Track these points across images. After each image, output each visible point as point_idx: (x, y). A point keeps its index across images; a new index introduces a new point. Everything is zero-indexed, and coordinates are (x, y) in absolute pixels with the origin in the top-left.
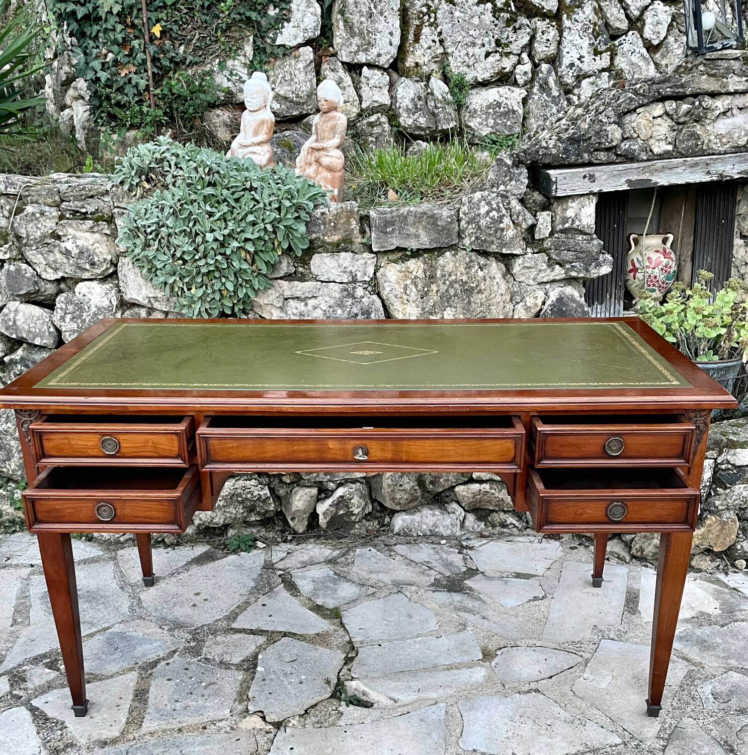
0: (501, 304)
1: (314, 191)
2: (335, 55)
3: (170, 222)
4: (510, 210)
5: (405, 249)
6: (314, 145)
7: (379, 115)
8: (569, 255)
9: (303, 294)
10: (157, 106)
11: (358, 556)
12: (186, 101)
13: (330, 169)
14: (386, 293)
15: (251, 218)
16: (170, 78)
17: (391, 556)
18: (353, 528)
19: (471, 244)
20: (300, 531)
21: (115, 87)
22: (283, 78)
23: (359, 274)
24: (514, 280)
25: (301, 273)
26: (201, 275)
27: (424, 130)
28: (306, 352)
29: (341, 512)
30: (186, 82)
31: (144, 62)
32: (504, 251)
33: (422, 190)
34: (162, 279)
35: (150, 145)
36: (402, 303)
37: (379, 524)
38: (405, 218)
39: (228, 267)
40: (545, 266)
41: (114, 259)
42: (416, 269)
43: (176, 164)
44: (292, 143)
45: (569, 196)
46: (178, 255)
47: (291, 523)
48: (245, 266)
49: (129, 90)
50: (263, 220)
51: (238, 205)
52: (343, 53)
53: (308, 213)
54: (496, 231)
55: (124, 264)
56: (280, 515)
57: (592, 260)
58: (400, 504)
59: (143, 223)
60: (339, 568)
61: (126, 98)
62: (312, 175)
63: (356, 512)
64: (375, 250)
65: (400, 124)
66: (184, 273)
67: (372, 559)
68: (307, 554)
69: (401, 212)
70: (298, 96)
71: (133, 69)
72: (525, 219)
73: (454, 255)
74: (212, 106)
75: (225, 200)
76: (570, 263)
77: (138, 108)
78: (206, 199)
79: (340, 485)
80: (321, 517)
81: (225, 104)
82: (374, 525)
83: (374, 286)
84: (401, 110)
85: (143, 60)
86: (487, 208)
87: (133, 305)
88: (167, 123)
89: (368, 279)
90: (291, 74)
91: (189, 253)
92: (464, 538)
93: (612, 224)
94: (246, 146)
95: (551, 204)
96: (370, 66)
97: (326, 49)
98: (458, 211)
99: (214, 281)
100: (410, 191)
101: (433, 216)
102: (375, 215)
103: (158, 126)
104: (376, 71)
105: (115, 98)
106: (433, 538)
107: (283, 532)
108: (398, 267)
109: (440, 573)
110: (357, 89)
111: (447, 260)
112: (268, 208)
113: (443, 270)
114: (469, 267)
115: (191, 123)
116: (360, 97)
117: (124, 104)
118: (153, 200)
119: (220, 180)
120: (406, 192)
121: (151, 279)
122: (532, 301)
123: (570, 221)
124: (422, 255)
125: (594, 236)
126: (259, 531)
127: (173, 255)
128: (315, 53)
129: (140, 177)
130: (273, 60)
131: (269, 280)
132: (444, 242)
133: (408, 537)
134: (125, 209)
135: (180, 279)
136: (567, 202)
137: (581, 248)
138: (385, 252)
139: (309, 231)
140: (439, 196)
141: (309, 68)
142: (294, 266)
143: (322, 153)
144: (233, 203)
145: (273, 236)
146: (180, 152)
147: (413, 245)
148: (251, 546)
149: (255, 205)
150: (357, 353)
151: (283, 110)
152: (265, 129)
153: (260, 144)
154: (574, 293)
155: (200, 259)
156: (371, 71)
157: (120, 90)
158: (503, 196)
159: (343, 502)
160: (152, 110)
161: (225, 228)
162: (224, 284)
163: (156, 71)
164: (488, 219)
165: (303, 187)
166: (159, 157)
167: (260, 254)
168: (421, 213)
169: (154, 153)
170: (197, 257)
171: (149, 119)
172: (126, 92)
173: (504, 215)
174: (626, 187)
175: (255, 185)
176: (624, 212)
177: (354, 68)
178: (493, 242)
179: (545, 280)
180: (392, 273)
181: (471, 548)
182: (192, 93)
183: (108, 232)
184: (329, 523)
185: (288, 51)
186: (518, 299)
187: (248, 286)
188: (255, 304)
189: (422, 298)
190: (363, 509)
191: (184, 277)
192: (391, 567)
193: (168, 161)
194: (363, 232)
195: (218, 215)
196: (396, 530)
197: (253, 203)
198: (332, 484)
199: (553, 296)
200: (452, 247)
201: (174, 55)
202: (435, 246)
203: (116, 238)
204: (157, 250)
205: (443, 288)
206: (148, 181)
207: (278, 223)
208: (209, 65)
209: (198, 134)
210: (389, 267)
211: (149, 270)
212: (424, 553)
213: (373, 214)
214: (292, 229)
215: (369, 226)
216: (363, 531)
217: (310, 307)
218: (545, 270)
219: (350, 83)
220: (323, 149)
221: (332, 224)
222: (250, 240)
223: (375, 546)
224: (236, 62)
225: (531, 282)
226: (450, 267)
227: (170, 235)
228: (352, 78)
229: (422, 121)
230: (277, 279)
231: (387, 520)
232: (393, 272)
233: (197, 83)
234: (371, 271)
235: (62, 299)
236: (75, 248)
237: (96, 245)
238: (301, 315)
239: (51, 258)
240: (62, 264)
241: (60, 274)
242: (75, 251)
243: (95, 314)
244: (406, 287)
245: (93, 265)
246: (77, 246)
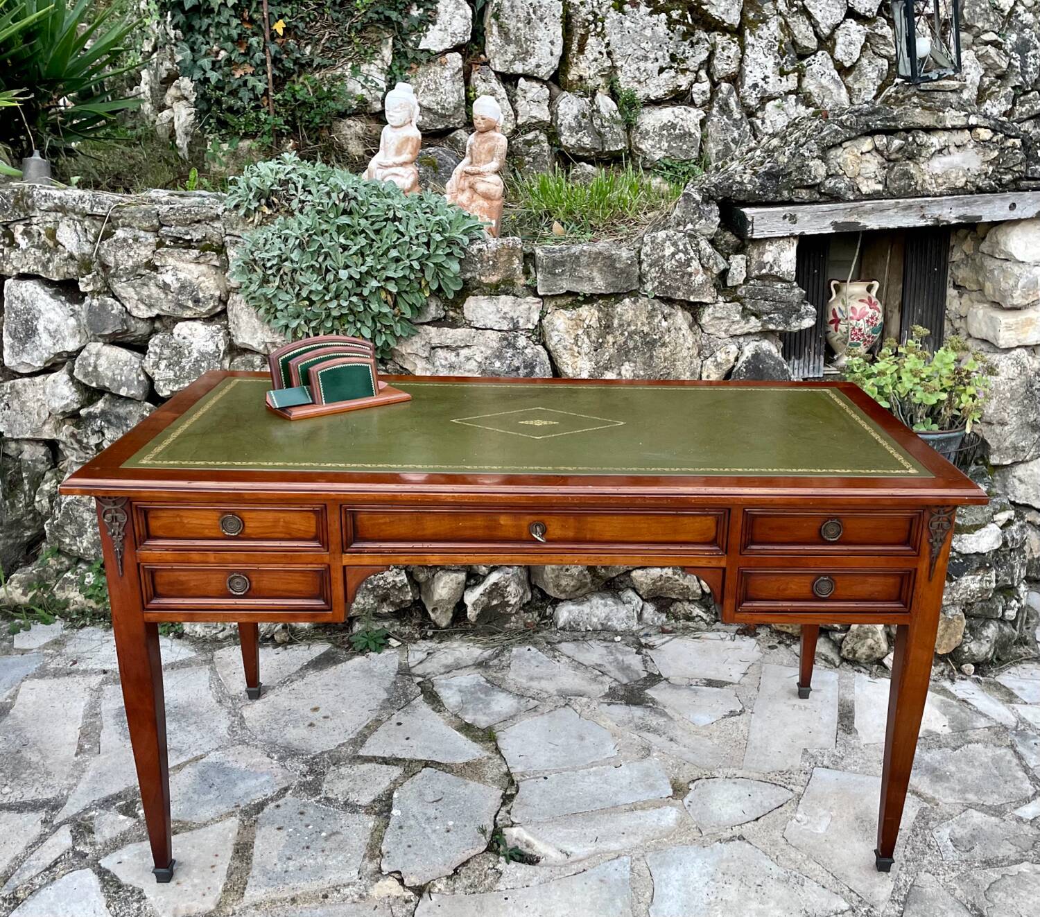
0: (688, 359)
1: (469, 223)
2: (487, 63)
3: (295, 256)
4: (700, 252)
5: (577, 294)
6: (469, 169)
7: (537, 132)
8: (767, 306)
9: (454, 342)
10: (277, 113)
11: (515, 657)
12: (312, 108)
13: (486, 197)
14: (553, 343)
15: (394, 253)
16: (294, 82)
17: (555, 657)
18: (508, 621)
19: (653, 289)
20: (444, 625)
21: (227, 89)
22: (426, 86)
23: (521, 321)
24: (703, 331)
25: (452, 318)
26: (331, 319)
27: (588, 151)
28: (466, 421)
29: (495, 602)
30: (312, 87)
31: (264, 62)
32: (692, 299)
33: (592, 223)
34: (283, 322)
35: (272, 164)
36: (573, 355)
37: (539, 615)
38: (578, 258)
39: (365, 310)
40: (738, 317)
41: (223, 295)
42: (589, 318)
43: (303, 187)
44: (437, 161)
45: (766, 239)
46: (304, 294)
47: (432, 615)
48: (385, 309)
49: (244, 94)
50: (409, 256)
51: (379, 237)
52: (497, 62)
53: (462, 249)
54: (682, 276)
55: (235, 302)
56: (419, 605)
57: (792, 311)
58: (565, 591)
59: (261, 256)
60: (491, 672)
61: (240, 103)
62: (465, 202)
63: (512, 602)
64: (541, 293)
65: (561, 143)
66: (310, 315)
67: (532, 661)
68: (452, 654)
69: (573, 251)
70: (443, 108)
71: (250, 70)
72: (716, 264)
73: (634, 302)
74: (343, 115)
75: (363, 231)
76: (768, 314)
77: (254, 115)
78: (339, 229)
79: (494, 569)
80: (470, 609)
81: (358, 114)
82: (533, 617)
83: (539, 335)
84: (562, 128)
85: (262, 60)
86: (672, 249)
87: (245, 350)
88: (289, 133)
89: (532, 327)
90: (436, 83)
91: (318, 292)
92: (642, 633)
93: (811, 269)
94: (386, 167)
95: (745, 247)
96: (528, 77)
97: (477, 57)
98: (639, 252)
99: (346, 326)
100: (578, 223)
101: (610, 257)
102: (542, 254)
103: (277, 136)
104: (534, 84)
105: (226, 102)
106: (607, 635)
107: (421, 625)
108: (568, 314)
109: (616, 680)
110: (512, 102)
111: (626, 308)
112: (415, 242)
113: (620, 319)
114: (651, 316)
115: (317, 134)
116: (516, 112)
117: (238, 109)
118: (274, 228)
119: (357, 207)
120: (573, 225)
121: (269, 321)
122: (724, 356)
123: (768, 267)
124: (596, 301)
125: (795, 284)
126: (392, 625)
127: (298, 295)
128: (464, 60)
129: (259, 201)
130: (415, 66)
131: (413, 327)
132: (623, 285)
133: (576, 633)
134: (239, 237)
135: (305, 322)
136: (764, 245)
137: (781, 297)
138: (553, 296)
139: (463, 271)
140: (611, 230)
141: (457, 77)
142: (444, 310)
143: (478, 178)
144: (373, 236)
145: (420, 275)
146: (308, 173)
147: (586, 289)
148: (383, 644)
149: (398, 239)
150: (526, 422)
151: (426, 123)
152: (409, 148)
153: (403, 164)
154: (771, 347)
155: (331, 300)
156: (529, 83)
157: (234, 93)
158: (690, 236)
159: (497, 589)
160: (271, 117)
161: (362, 265)
162: (359, 330)
163: (277, 73)
164: (673, 262)
165: (457, 219)
166: (283, 178)
167: (404, 295)
168: (596, 253)
169: (277, 173)
170: (327, 298)
171: (267, 128)
172: (240, 95)
173: (692, 258)
174: (831, 230)
175: (399, 215)
176: (824, 255)
177: (509, 79)
178: (679, 289)
179: (738, 332)
180: (560, 322)
181: (652, 647)
182: (319, 100)
183: (217, 264)
184: (480, 617)
185: (432, 57)
186: (707, 353)
187: (388, 332)
188: (396, 353)
189: (596, 350)
190: (521, 598)
191: (311, 321)
192: (556, 671)
193: (294, 183)
194: (526, 272)
195: (354, 249)
196: (561, 623)
197: (397, 235)
198: (484, 568)
199: (748, 351)
200: (633, 294)
201: (299, 56)
202: (612, 291)
203: (226, 271)
204: (278, 287)
205: (621, 339)
206: (269, 205)
207: (427, 259)
208: (340, 69)
209: (325, 147)
210: (557, 314)
211: (267, 311)
212: (594, 653)
213: (539, 252)
214: (443, 266)
215: (535, 266)
216: (521, 625)
217: (462, 358)
218: (738, 322)
219: (504, 95)
220: (479, 174)
221: (491, 263)
222: (393, 279)
223: (535, 644)
224: (372, 67)
225: (723, 335)
226: (629, 316)
227: (294, 271)
228: (507, 90)
229: (587, 141)
230: (423, 324)
231: (549, 610)
232: (562, 320)
233: (325, 89)
234: (535, 317)
235: (157, 341)
236: (175, 282)
237: (202, 279)
238: (452, 367)
239: (145, 292)
240: (158, 299)
241: (155, 312)
242: (175, 285)
243: (197, 361)
244: (577, 338)
245: (197, 301)
246: (178, 279)
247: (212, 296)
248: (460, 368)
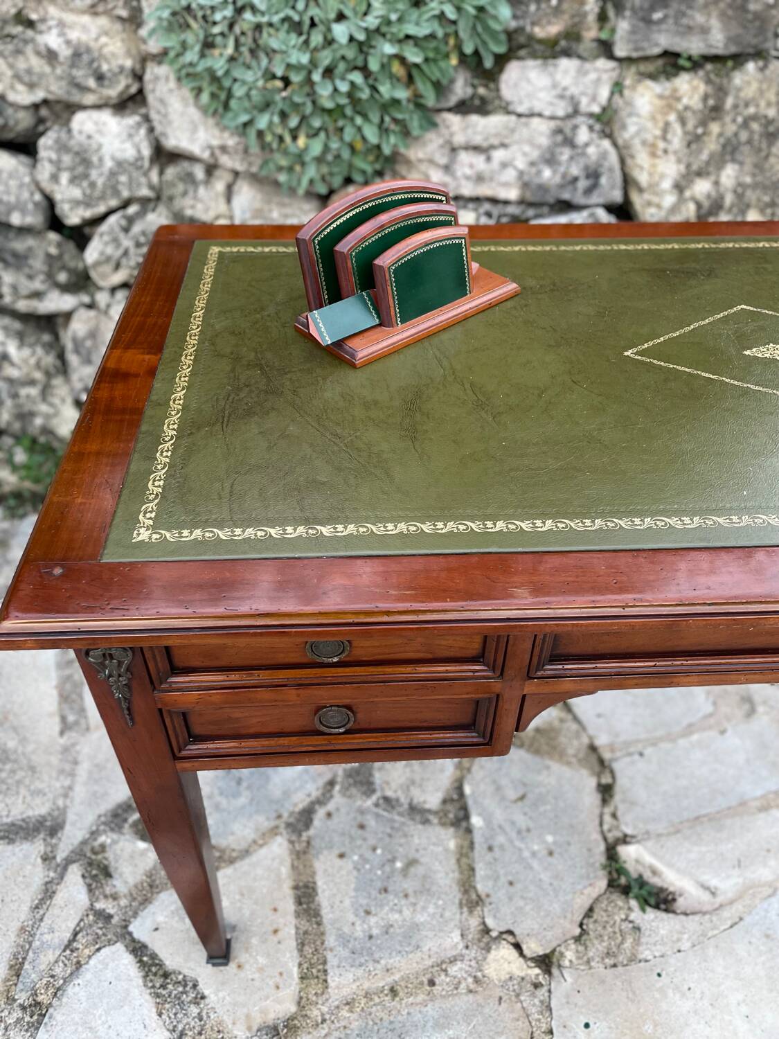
5: (678, 55)
9: (486, 139)
14: (626, 137)
23: (584, 103)
25: (483, 98)
36: (654, 154)
41: (137, 66)
42: (688, 95)
55: (155, 77)
64: (618, 54)
73: (761, 70)
83: (607, 122)
87: (180, 157)
89: (597, 110)
99: (340, 123)
108: (658, 88)
111: (747, 78)
113: (737, 97)
121: (217, 113)
124: (705, 67)
131: (429, 115)
138: (639, 59)
142: (472, 85)
147: (695, 46)
180: (644, 99)
183: (125, 14)
187: (397, 129)
188: (403, 160)
189: (689, 146)
194: (602, 19)
200: (762, 55)
202: (731, 50)
203: (140, 26)
204: (233, 58)
205: (731, 129)
210: (640, 87)
211: (213, 96)
215: (618, 7)
217: (495, 164)
226: (749, 92)
230: (443, 110)
232: (647, 98)
234: (604, 93)
235: (50, 142)
236: (64, 46)
237: (104, 39)
238: (480, 179)
239: (21, 64)
240: (42, 76)
241: (39, 95)
242: (64, 52)
243: (113, 174)
244: (666, 127)
245: (100, 78)
246: (68, 42)
247: (122, 69)
248: (491, 179)
